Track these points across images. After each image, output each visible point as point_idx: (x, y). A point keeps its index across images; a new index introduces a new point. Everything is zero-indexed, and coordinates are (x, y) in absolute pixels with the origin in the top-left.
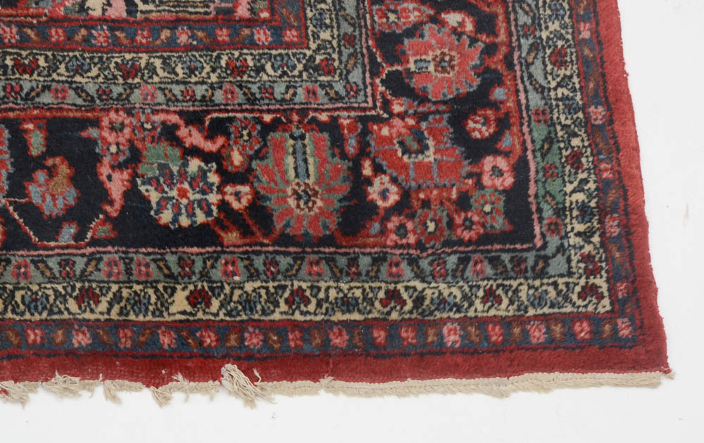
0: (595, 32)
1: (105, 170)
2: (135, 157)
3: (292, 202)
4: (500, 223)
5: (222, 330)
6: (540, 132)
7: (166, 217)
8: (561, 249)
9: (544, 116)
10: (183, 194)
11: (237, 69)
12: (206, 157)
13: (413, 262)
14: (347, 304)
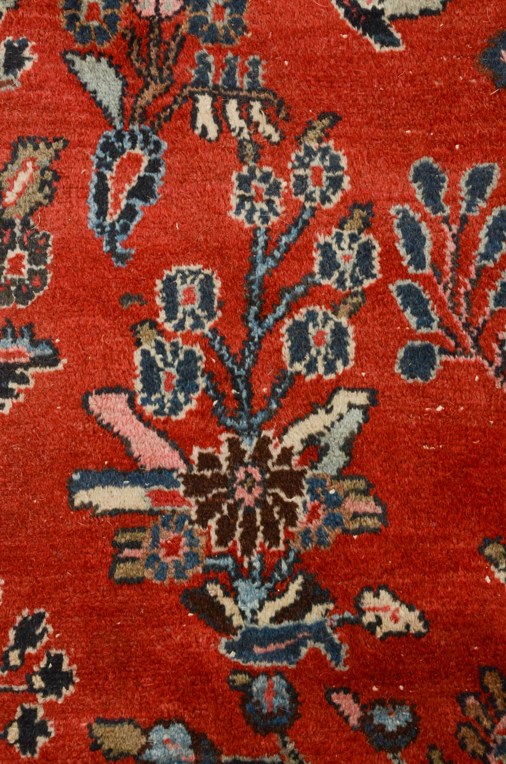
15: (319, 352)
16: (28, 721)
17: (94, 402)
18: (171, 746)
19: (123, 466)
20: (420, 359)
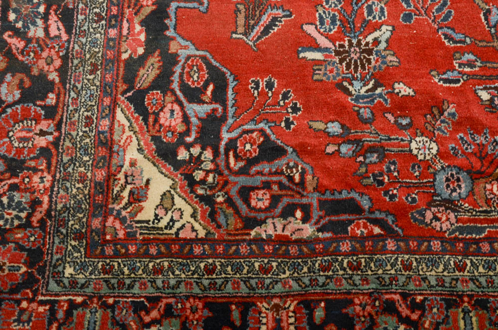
15: (377, 14)
16: (287, 120)
17: (305, 27)
18: (335, 128)
19: (315, 46)
20: (408, 17)
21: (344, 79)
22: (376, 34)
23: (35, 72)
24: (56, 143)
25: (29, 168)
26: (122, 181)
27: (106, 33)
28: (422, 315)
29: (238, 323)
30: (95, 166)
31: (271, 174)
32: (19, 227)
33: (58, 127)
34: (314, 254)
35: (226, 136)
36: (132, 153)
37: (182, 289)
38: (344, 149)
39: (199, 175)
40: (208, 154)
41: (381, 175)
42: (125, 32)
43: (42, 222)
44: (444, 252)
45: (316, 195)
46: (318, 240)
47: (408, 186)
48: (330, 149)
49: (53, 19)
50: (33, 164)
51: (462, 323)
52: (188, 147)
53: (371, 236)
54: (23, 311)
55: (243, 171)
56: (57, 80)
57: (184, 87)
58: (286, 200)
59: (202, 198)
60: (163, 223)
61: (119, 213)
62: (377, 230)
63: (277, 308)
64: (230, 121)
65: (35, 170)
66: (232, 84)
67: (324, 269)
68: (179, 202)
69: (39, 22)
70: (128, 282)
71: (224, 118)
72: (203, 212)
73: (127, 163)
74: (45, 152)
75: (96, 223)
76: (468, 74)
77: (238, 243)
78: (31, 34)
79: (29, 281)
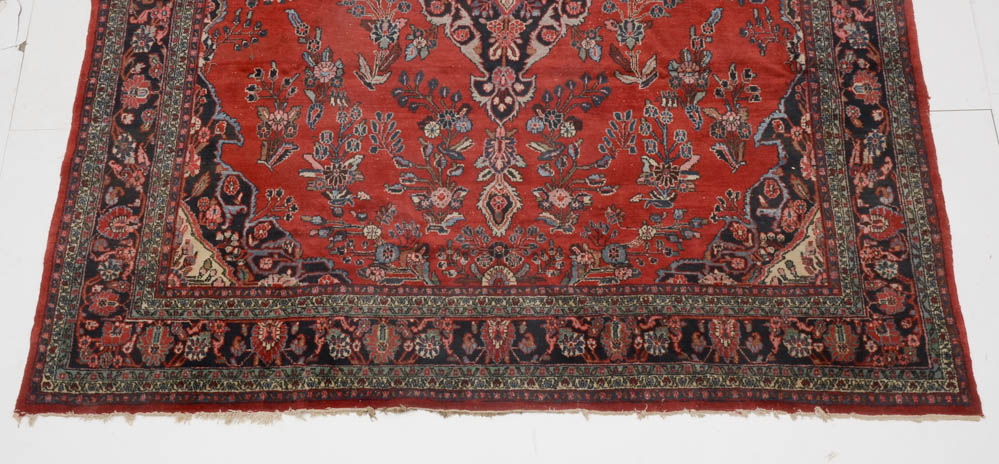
0: (948, 291)
1: (772, 337)
2: (782, 333)
3: (838, 350)
4: (915, 359)
5: (815, 394)
6: (929, 327)
7: (793, 354)
8: (939, 369)
9: (930, 321)
10: (799, 346)
11: (817, 303)
12: (807, 333)
13: (883, 372)
14: (859, 386)
15: (353, 147)
16: (288, 216)
17: (306, 156)
18: (317, 220)
19: (310, 169)
20: (374, 149)
21: (328, 189)
22: (351, 161)
23: (128, 186)
24: (139, 230)
25: (121, 245)
26: (180, 253)
27: (175, 160)
28: (356, 328)
29: (245, 334)
30: (164, 244)
31: (274, 248)
32: (115, 280)
33: (141, 220)
34: (296, 295)
35: (248, 225)
36: (187, 236)
37: (213, 316)
38: (321, 233)
39: (228, 249)
40: (236, 237)
41: (343, 248)
42: (187, 159)
43: (129, 277)
44: (375, 293)
45: (301, 261)
46: (299, 287)
47: (359, 255)
48: (313, 233)
49: (141, 151)
50: (124, 242)
51: (379, 333)
52: (223, 232)
53: (332, 284)
54: (116, 327)
55: (257, 247)
56: (142, 191)
57: (224, 195)
58: (282, 264)
59: (229, 263)
60: (204, 278)
61: (177, 272)
62: (336, 281)
63: (270, 325)
64: (252, 216)
65: (126, 246)
66: (255, 193)
67: (301, 303)
68: (215, 265)
69: (132, 154)
70: (180, 311)
71: (248, 214)
72: (230, 272)
73: (184, 242)
74: (132, 236)
75: (162, 278)
76: (408, 187)
77: (249, 289)
78: (126, 162)
79: (120, 311)
